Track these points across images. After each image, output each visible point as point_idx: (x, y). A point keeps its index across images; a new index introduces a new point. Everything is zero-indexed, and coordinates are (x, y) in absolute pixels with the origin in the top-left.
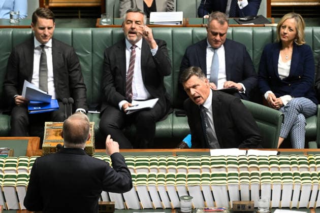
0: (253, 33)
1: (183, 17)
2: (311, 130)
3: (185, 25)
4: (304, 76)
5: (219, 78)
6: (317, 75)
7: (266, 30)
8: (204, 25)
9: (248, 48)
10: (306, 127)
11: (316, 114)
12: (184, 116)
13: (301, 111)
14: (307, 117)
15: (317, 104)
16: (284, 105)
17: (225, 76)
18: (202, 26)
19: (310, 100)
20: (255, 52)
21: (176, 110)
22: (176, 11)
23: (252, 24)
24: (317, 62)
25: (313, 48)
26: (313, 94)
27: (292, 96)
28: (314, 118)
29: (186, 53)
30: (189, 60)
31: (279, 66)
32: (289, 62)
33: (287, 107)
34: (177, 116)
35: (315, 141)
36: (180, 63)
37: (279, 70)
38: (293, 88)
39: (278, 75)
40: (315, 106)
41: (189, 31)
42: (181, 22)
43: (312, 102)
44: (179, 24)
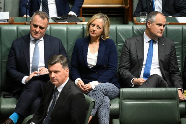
0: (67, 29)
1: (10, 16)
2: (115, 109)
3: (11, 23)
4: (108, 65)
5: (39, 66)
6: (120, 65)
7: (78, 27)
8: (26, 23)
9: (63, 42)
10: (111, 107)
11: (119, 96)
12: (11, 98)
13: (106, 94)
14: (111, 99)
15: (119, 88)
16: (92, 89)
17: (44, 65)
18: (25, 24)
19: (113, 85)
20: (69, 45)
21: (4, 93)
22: (4, 11)
23: (67, 22)
24: (120, 54)
25: (117, 43)
26: (116, 80)
27: (99, 82)
28: (117, 100)
29: (12, 45)
30: (15, 51)
31: (88, 56)
32: (96, 54)
33: (94, 91)
34: (4, 98)
35: (118, 118)
36: (8, 53)
37: (88, 60)
38: (99, 75)
39: (88, 64)
40: (118, 90)
41: (14, 28)
42: (8, 20)
43: (115, 86)
44: (6, 22)
